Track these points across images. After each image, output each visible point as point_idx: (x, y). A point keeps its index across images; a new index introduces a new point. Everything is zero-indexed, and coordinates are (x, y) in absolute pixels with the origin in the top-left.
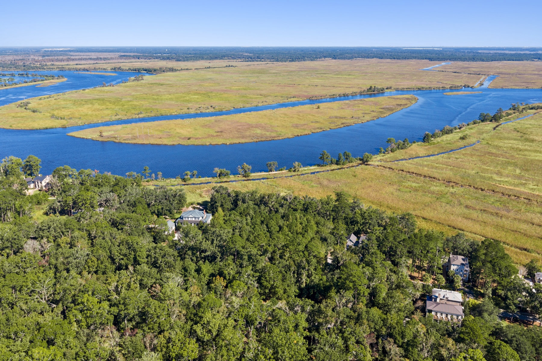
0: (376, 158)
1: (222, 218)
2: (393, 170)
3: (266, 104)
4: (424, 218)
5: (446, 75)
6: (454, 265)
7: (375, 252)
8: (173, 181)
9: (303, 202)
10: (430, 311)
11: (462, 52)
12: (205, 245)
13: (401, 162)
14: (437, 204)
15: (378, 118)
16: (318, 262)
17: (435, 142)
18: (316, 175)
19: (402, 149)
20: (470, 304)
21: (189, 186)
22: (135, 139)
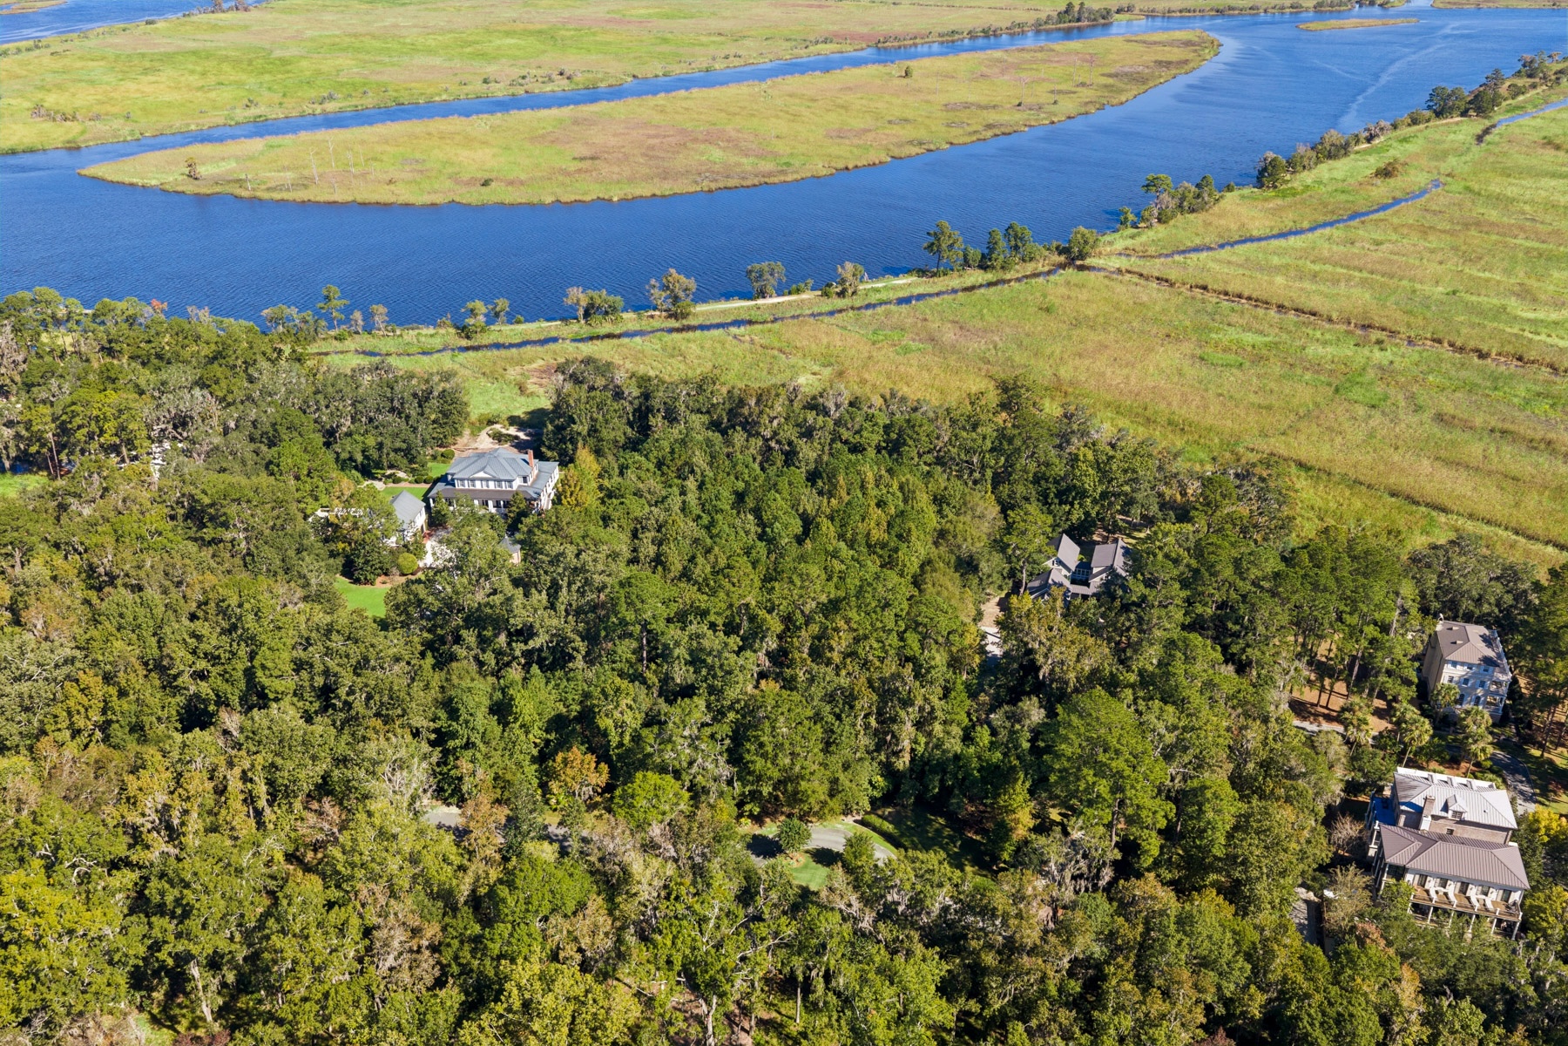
0: (1111, 243)
1: (594, 485)
2: (1172, 285)
4: (1302, 465)
6: (1454, 664)
8: (427, 335)
9: (883, 420)
10: (1399, 871)
12: (528, 609)
13: (1194, 256)
14: (1339, 409)
15: (1102, 107)
16: (955, 663)
17: (1295, 185)
18: (914, 309)
19: (1193, 211)
20: (1542, 831)
21: (480, 354)
22: (306, 187)
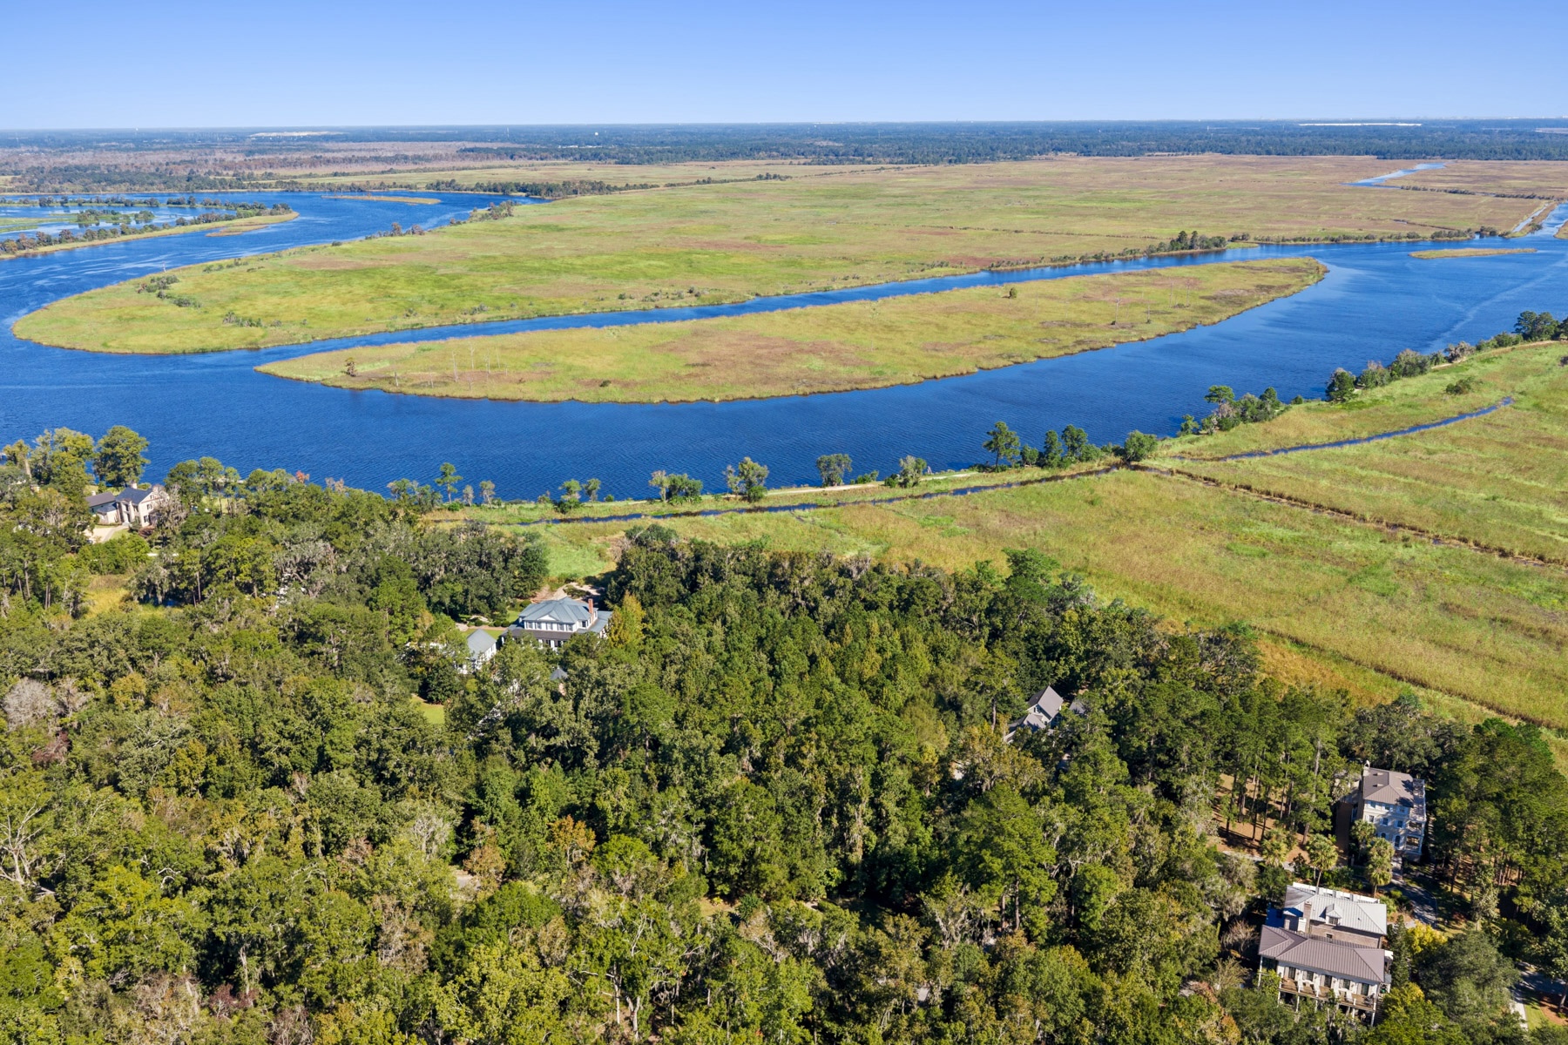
0: (1168, 447)
1: (639, 627)
2: (1218, 485)
3: (854, 283)
4: (1297, 642)
5: (1426, 201)
6: (1373, 804)
7: (1098, 754)
8: (528, 509)
9: (899, 582)
10: (1272, 964)
11: (1485, 132)
13: (1246, 460)
14: (1348, 596)
15: (1194, 327)
17: (1364, 399)
18: (968, 500)
19: (1256, 420)
20: (1417, 942)
22: (446, 384)
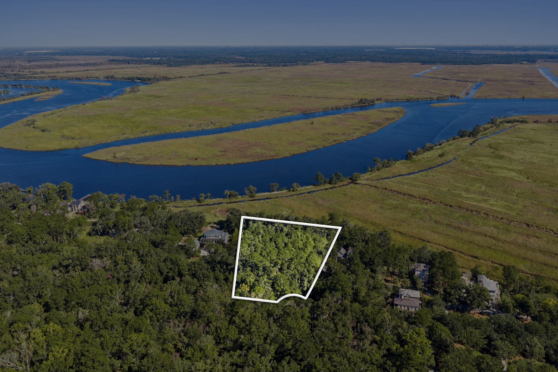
0: (364, 176)
2: (378, 188)
3: (262, 119)
4: (400, 233)
5: (435, 83)
6: (417, 271)
7: (358, 263)
8: (190, 202)
10: (397, 305)
13: (385, 180)
14: (412, 220)
15: (367, 134)
16: (316, 271)
17: (416, 159)
18: (312, 195)
19: (387, 167)
20: (426, 299)
21: (204, 207)
22: (147, 160)
